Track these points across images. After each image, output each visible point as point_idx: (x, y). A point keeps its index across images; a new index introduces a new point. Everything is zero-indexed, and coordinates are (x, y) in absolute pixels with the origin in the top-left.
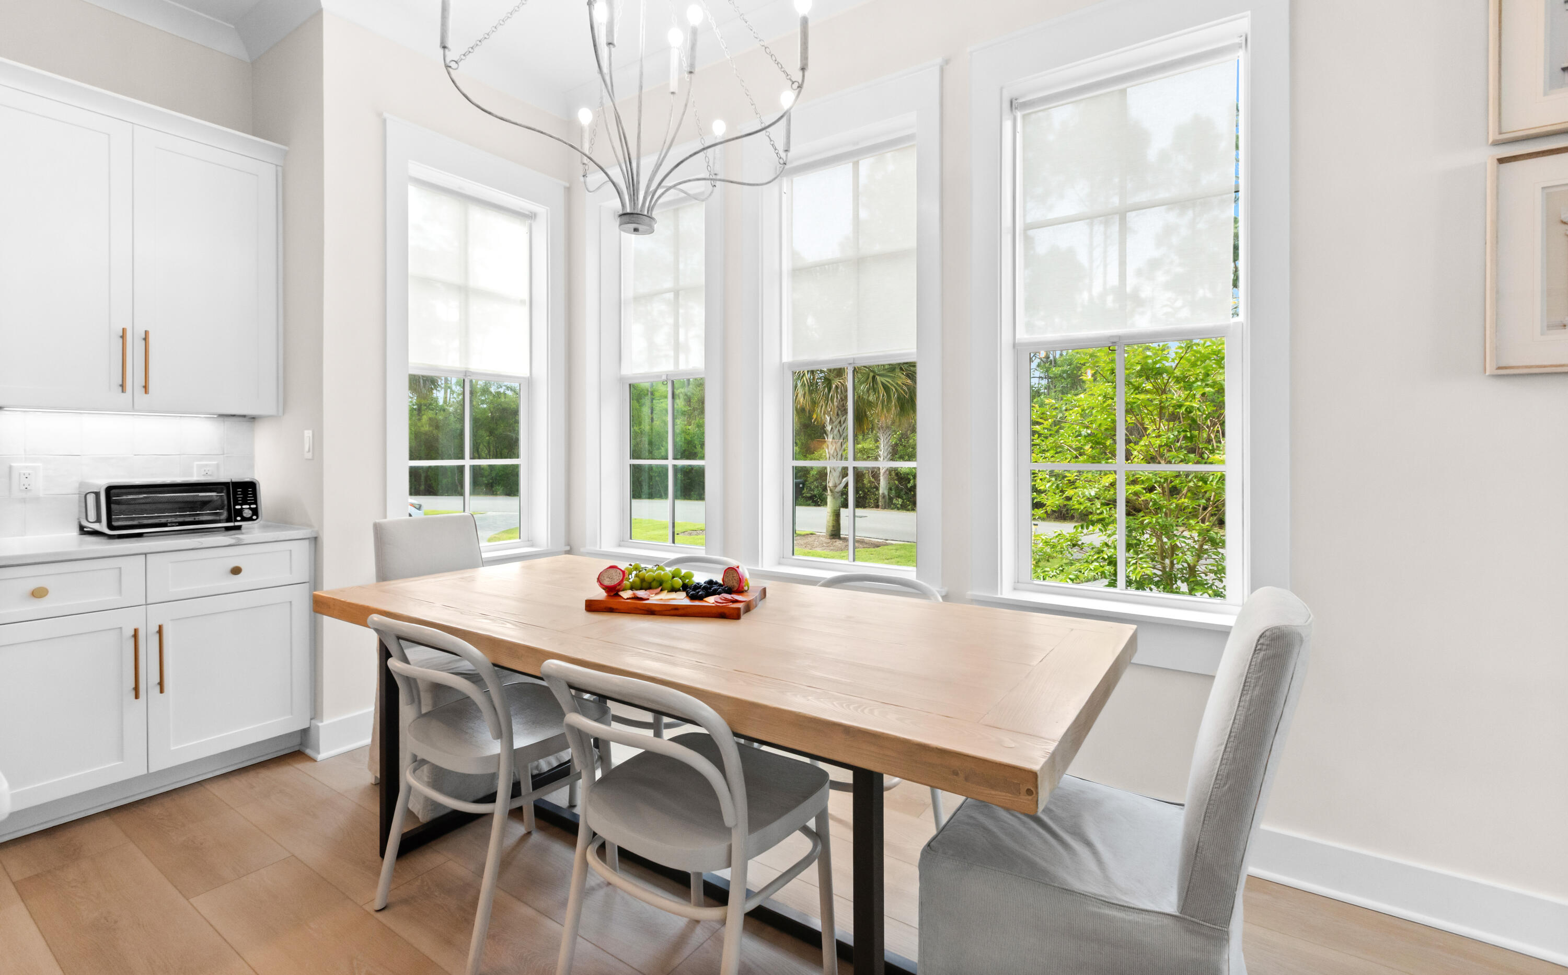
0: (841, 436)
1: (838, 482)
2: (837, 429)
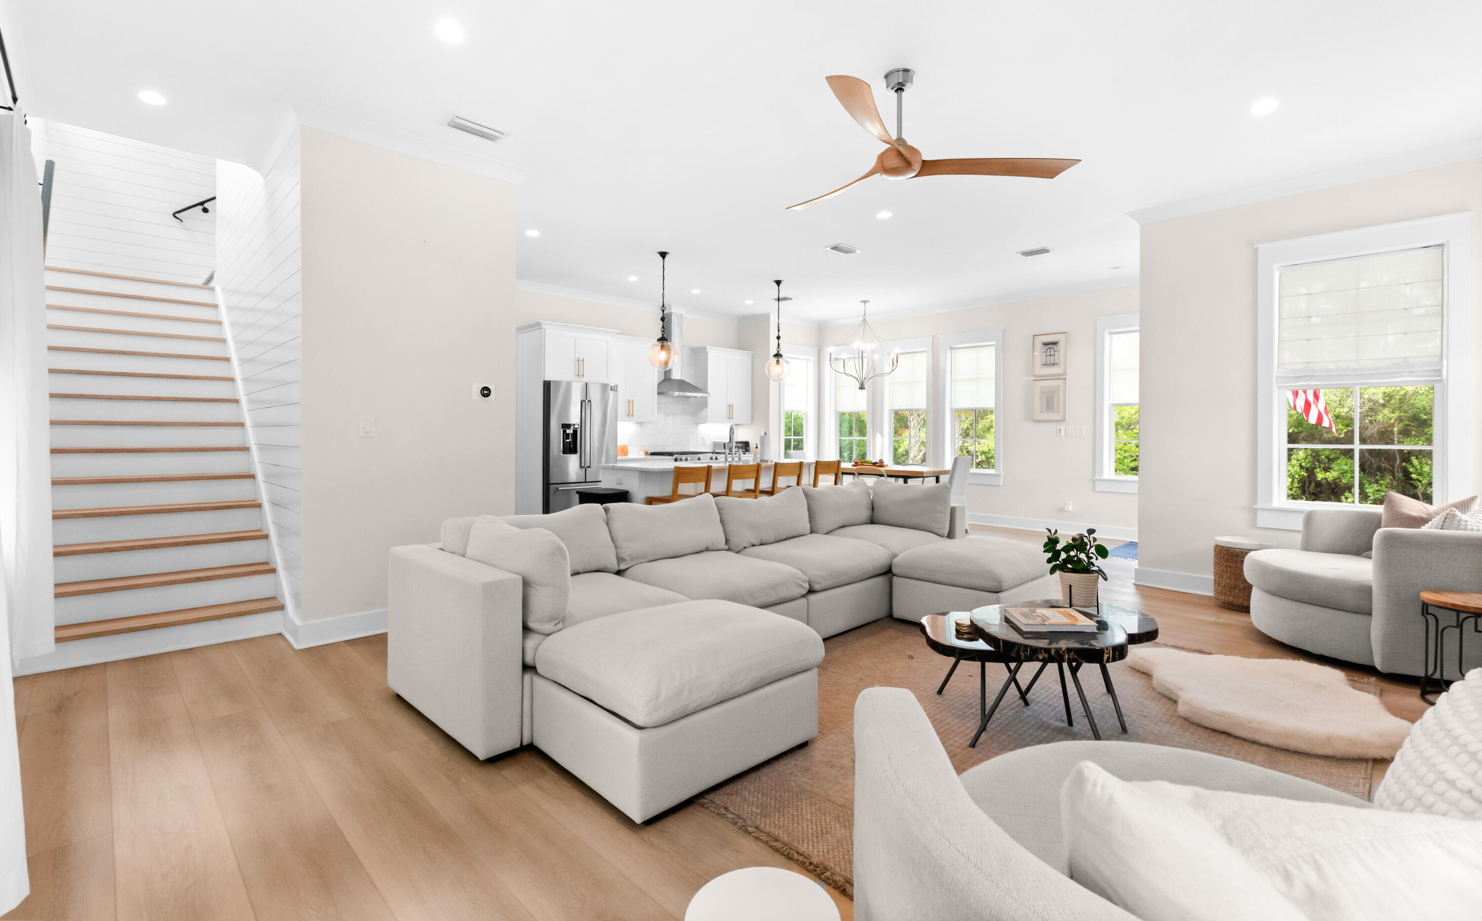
0: (919, 424)
1: (917, 454)
2: (917, 419)
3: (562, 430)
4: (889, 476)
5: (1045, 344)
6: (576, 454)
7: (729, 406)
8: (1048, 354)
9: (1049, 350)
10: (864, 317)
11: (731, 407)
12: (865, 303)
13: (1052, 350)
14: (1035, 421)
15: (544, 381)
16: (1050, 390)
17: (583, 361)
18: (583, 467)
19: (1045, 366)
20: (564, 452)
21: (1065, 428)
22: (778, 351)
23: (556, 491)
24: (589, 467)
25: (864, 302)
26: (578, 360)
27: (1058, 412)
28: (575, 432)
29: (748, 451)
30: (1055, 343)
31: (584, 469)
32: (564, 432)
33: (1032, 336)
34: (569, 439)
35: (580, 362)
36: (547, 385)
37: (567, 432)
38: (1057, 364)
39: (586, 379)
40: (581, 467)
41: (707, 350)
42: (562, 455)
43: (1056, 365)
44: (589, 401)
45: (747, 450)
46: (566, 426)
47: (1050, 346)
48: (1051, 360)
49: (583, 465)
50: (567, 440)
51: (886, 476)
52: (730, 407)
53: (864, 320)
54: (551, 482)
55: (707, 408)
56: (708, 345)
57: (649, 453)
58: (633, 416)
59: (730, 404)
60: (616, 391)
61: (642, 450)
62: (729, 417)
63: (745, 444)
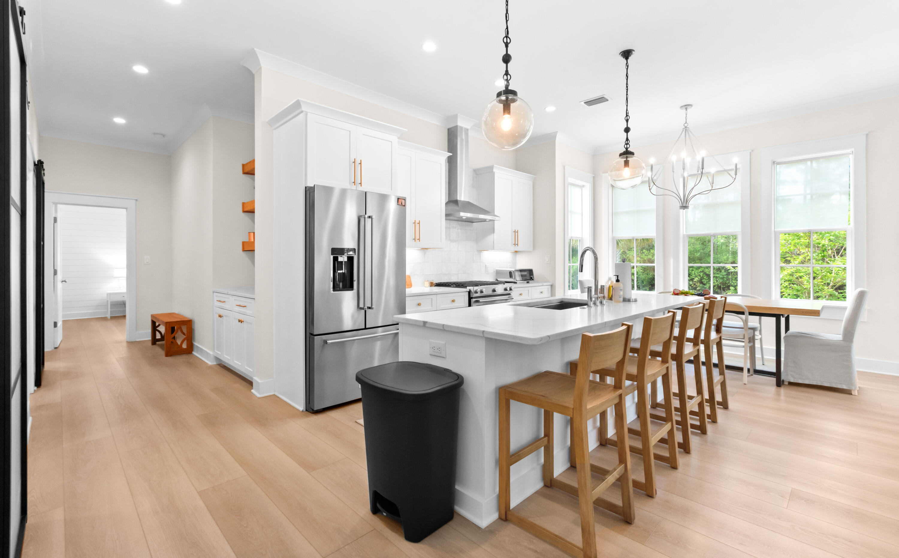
3: (332, 257)
4: (751, 314)
6: (353, 290)
10: (686, 125)
12: (686, 109)
15: (306, 187)
17: (360, 163)
18: (361, 309)
20: (335, 288)
22: (627, 149)
23: (324, 345)
24: (369, 308)
25: (686, 107)
26: (354, 162)
28: (351, 259)
29: (533, 280)
31: (363, 311)
32: (335, 259)
34: (342, 270)
35: (356, 165)
36: (309, 192)
37: (339, 260)
39: (364, 188)
40: (359, 308)
41: (494, 170)
42: (332, 292)
44: (369, 217)
45: (531, 278)
46: (336, 252)
49: (361, 305)
50: (339, 272)
51: (748, 314)
52: (516, 232)
53: (686, 127)
54: (315, 333)
55: (494, 232)
56: (495, 165)
57: (434, 284)
58: (419, 241)
59: (515, 230)
60: (404, 206)
61: (426, 281)
62: (514, 243)
63: (529, 272)
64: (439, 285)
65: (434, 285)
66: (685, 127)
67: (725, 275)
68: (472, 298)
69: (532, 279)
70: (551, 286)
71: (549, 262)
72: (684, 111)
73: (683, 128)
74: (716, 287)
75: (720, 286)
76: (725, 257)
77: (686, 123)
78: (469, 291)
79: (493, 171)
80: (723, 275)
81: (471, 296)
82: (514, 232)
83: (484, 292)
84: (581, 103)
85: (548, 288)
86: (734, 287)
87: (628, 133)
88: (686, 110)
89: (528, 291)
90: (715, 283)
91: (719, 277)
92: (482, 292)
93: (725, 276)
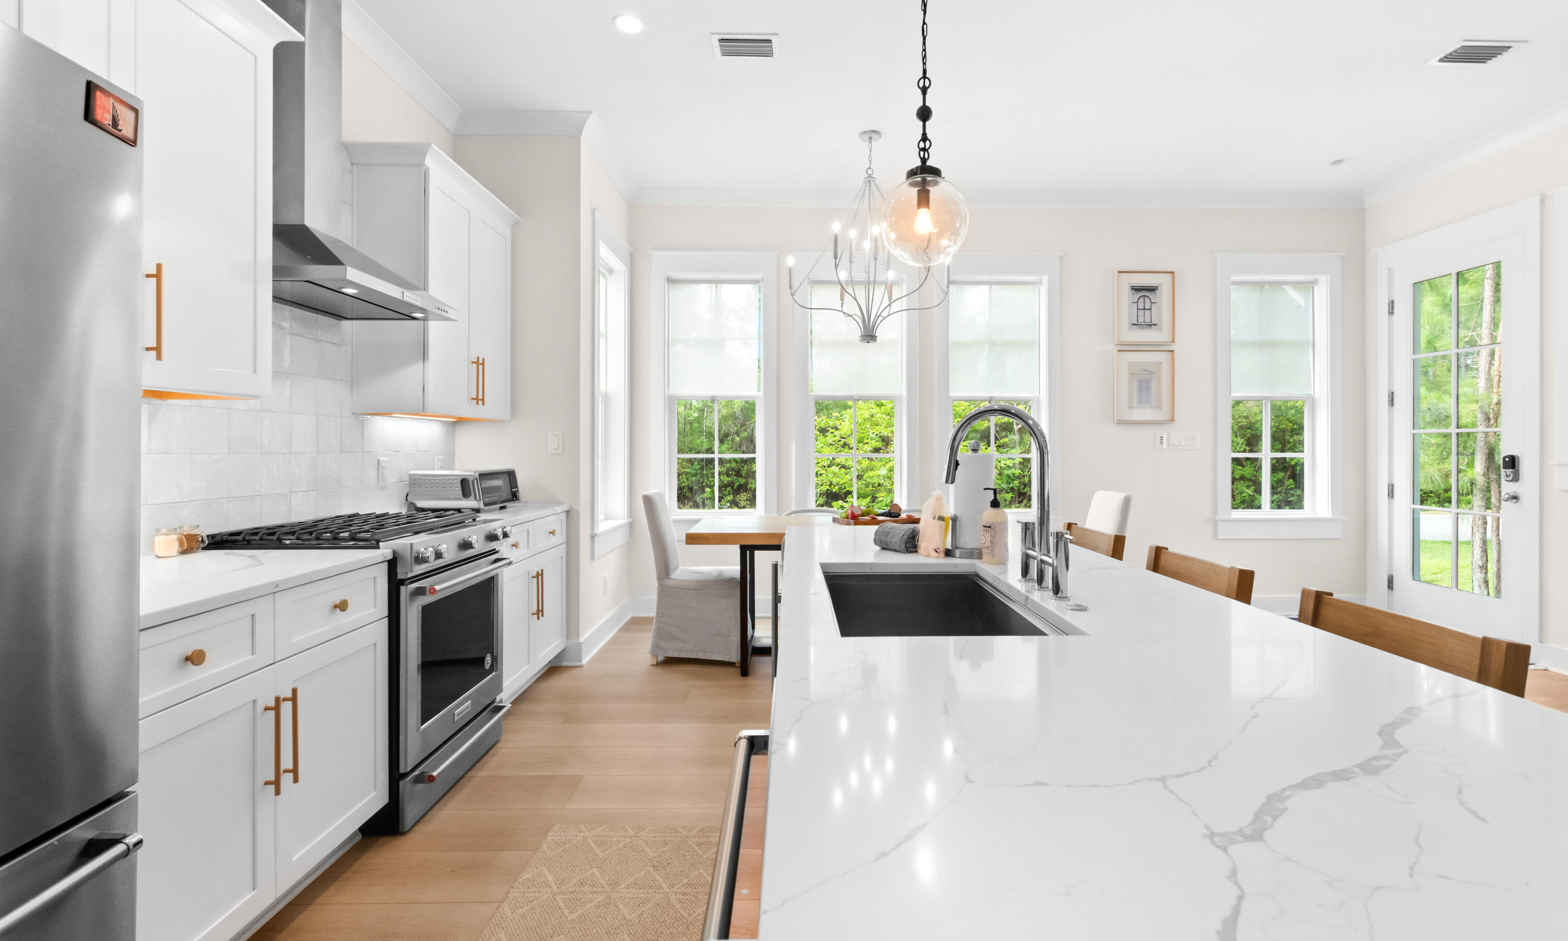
5: (1136, 289)
7: (477, 363)
8: (1141, 306)
9: (1141, 300)
10: (870, 172)
11: (481, 367)
12: (872, 137)
13: (1147, 300)
14: (1121, 423)
16: (1144, 369)
19: (1135, 327)
21: (1169, 436)
25: (872, 135)
27: (1159, 407)
29: (524, 499)
30: (1152, 289)
33: (1116, 273)
38: (1156, 325)
41: (427, 164)
43: (1153, 327)
45: (519, 494)
47: (1144, 293)
48: (1145, 317)
52: (479, 363)
53: (870, 176)
55: (424, 356)
56: (433, 145)
57: (203, 541)
58: (159, 357)
59: (478, 358)
60: (133, 142)
61: (164, 531)
62: (475, 397)
63: (507, 479)
64: (219, 542)
65: (202, 545)
66: (868, 176)
67: (698, 469)
68: (402, 582)
69: (514, 497)
70: (568, 512)
71: (560, 451)
72: (866, 144)
73: (864, 177)
74: (686, 488)
75: (692, 487)
76: (699, 441)
77: (869, 168)
78: (390, 557)
79: (423, 164)
80: (695, 470)
81: (400, 576)
82: (475, 365)
83: (445, 555)
84: (713, 36)
85: (562, 520)
86: (710, 488)
87: (927, 123)
88: (871, 142)
89: (526, 532)
90: (685, 483)
91: (690, 472)
92: (438, 555)
93: (698, 472)
